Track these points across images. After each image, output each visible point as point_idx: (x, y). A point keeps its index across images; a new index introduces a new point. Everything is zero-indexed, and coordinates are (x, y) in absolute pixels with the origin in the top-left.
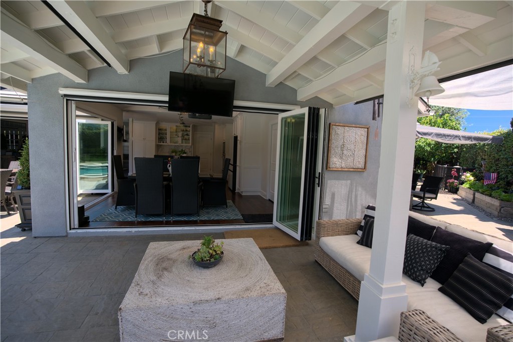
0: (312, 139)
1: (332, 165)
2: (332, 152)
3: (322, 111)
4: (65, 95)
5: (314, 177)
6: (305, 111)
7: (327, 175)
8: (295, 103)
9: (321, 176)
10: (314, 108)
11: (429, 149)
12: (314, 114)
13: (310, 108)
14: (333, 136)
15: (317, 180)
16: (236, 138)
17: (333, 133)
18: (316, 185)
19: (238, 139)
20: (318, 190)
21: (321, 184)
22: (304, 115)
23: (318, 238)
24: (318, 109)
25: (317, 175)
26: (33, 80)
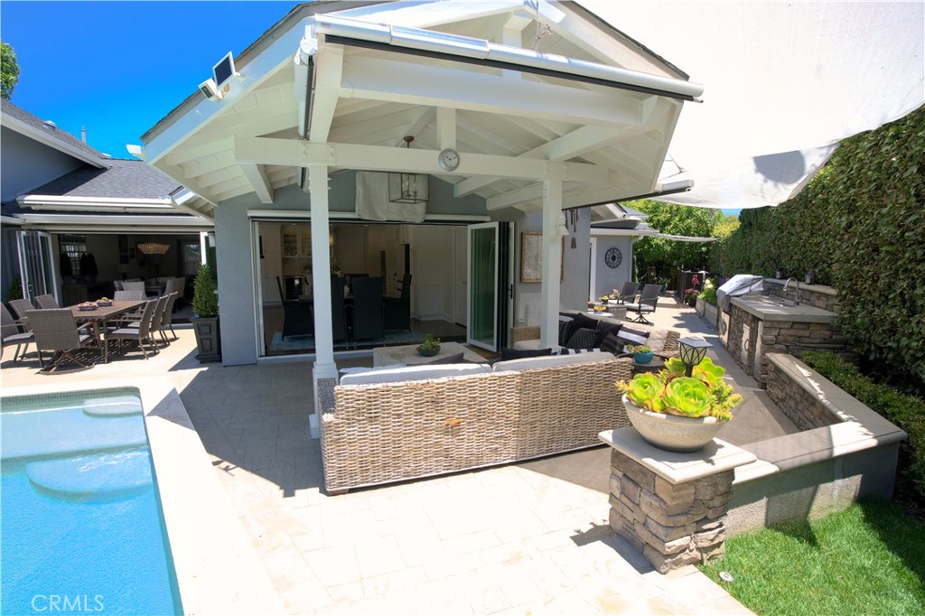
0: (503, 252)
1: (525, 276)
2: (526, 263)
3: (512, 225)
4: (252, 217)
5: (507, 289)
6: (496, 225)
7: (519, 288)
8: (485, 214)
9: (514, 287)
10: (504, 223)
11: (669, 248)
12: (504, 228)
13: (500, 223)
14: (526, 246)
15: (510, 292)
16: (407, 246)
17: (526, 242)
18: (509, 297)
19: (411, 247)
20: (511, 302)
21: (513, 296)
22: (494, 228)
23: (512, 343)
24: (508, 223)
25: (510, 287)
26: (219, 203)
